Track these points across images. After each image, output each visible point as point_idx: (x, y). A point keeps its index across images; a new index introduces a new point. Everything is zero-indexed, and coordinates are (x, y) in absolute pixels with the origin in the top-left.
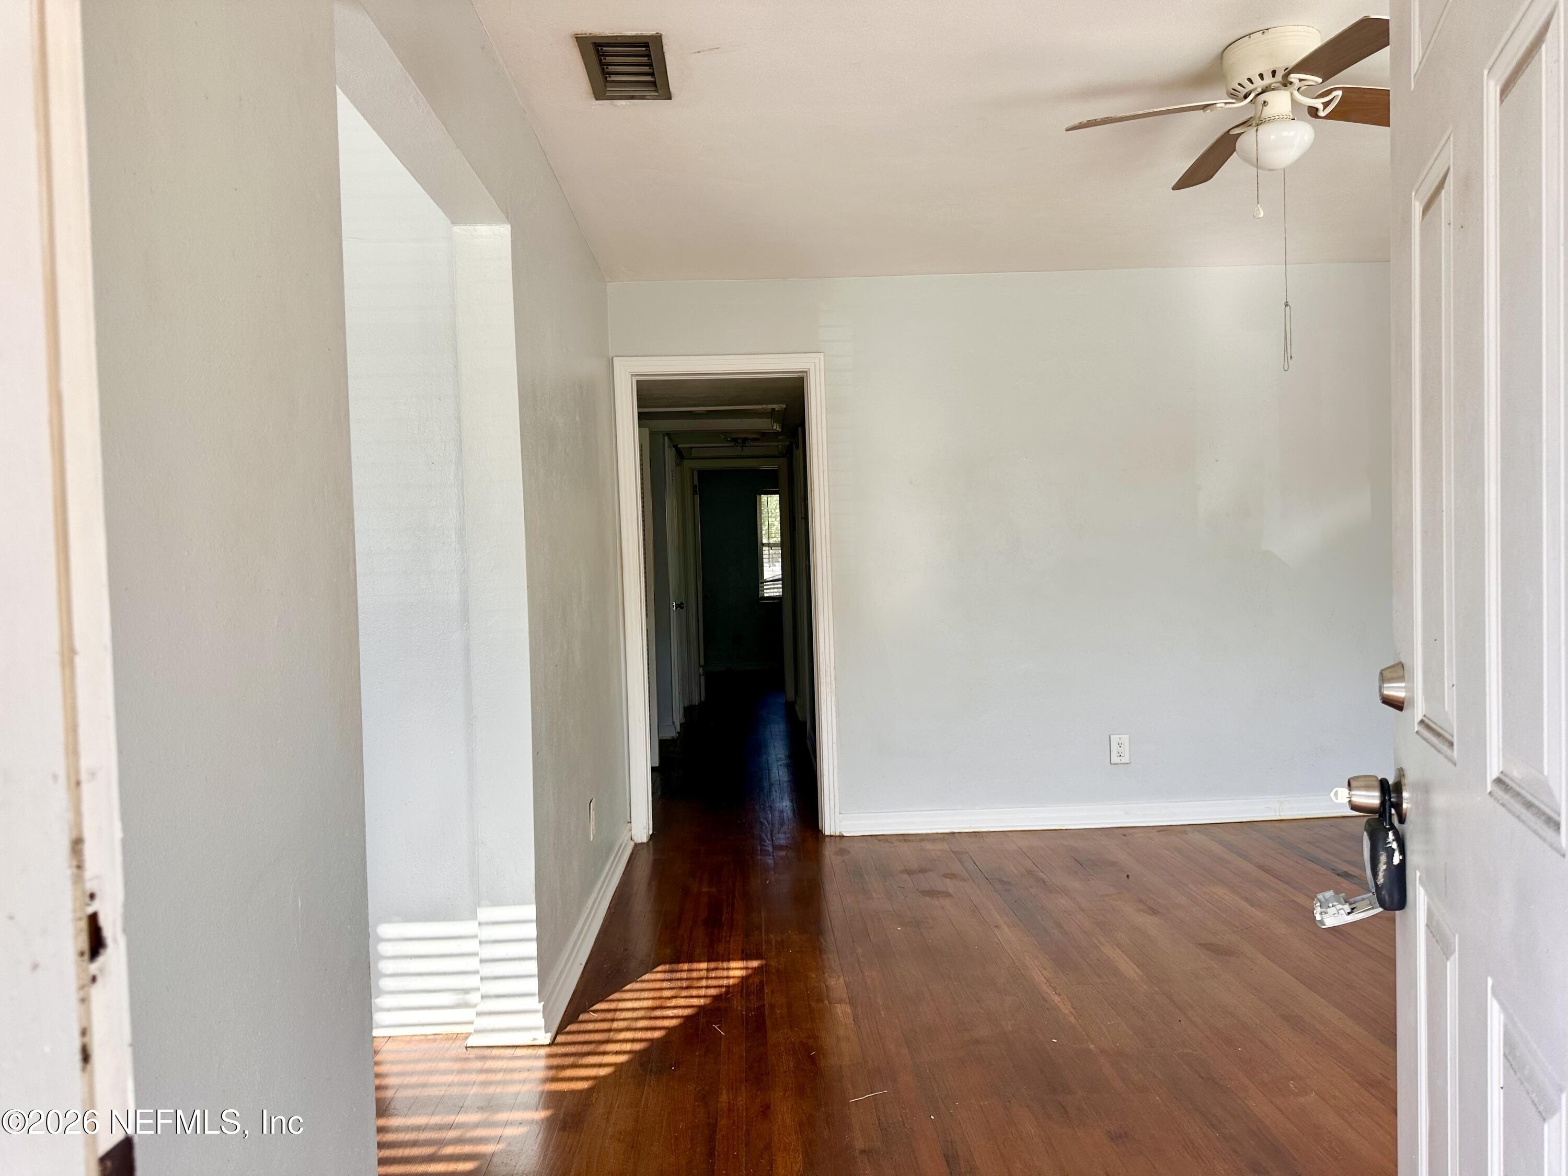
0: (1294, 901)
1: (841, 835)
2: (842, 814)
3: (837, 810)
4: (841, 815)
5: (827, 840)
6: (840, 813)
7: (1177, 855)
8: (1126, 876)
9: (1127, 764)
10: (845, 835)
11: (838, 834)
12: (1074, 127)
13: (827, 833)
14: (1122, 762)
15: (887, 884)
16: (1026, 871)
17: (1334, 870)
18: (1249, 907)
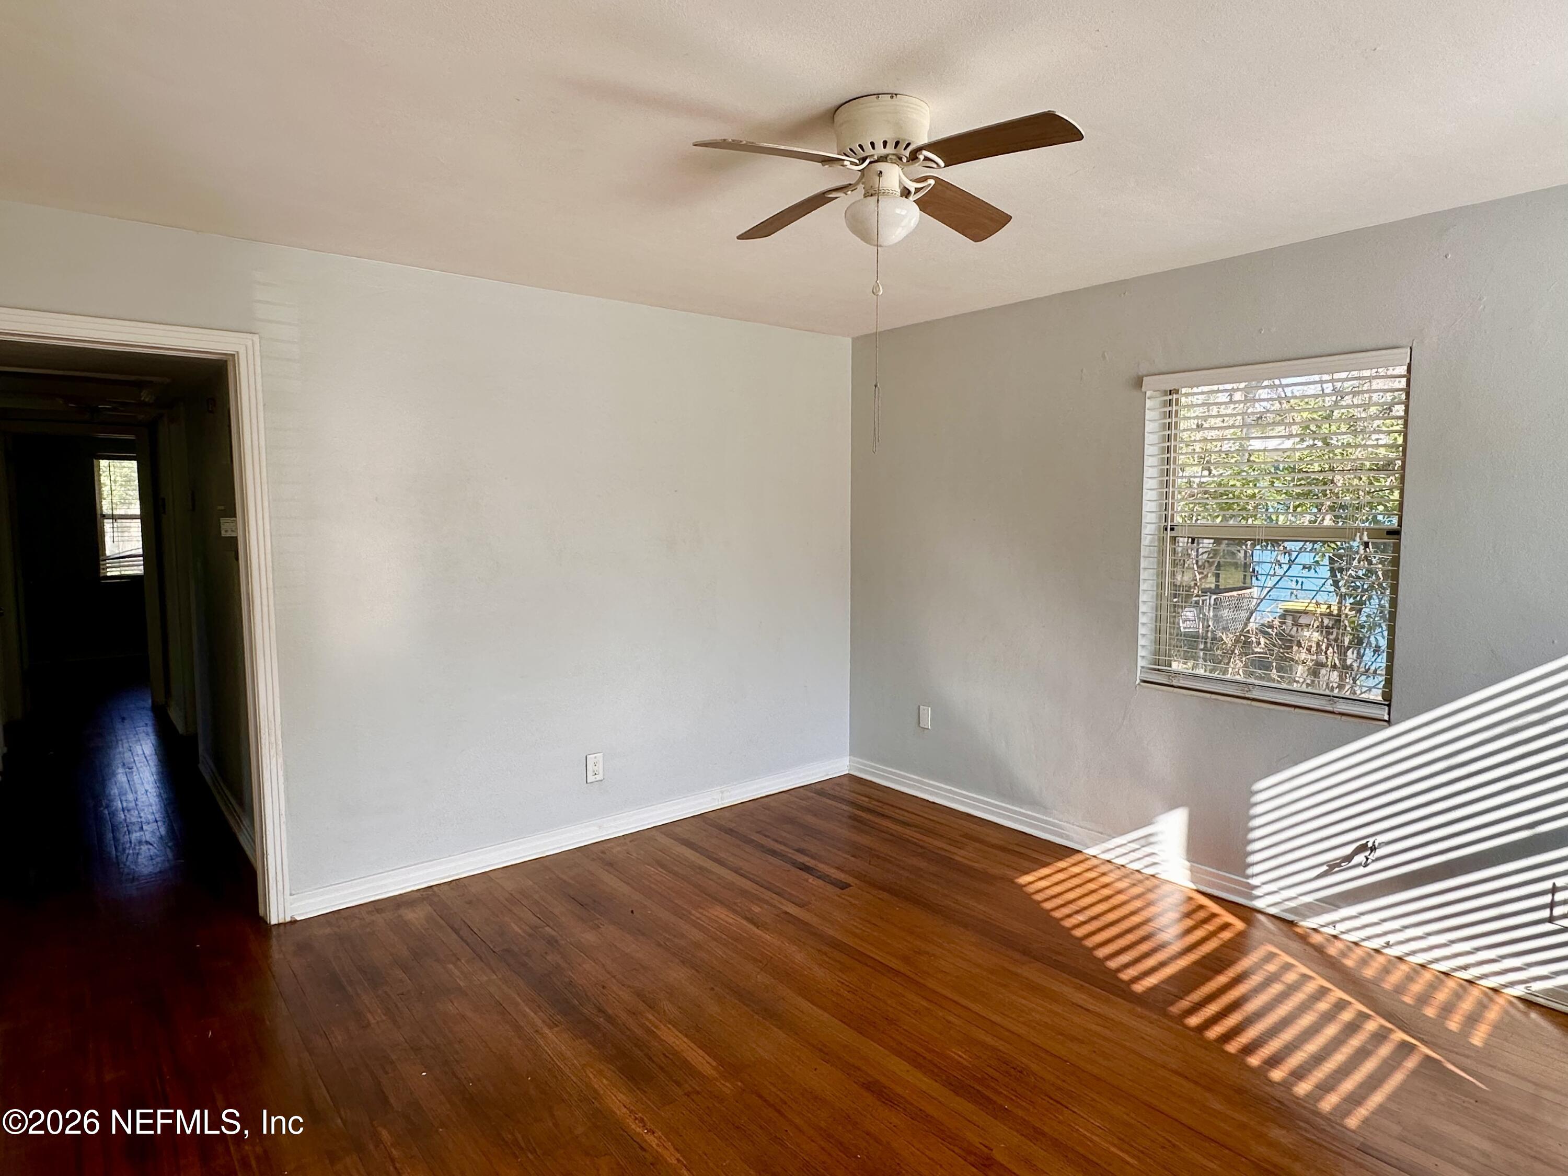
0: (786, 913)
1: (293, 920)
2: (293, 895)
3: (287, 892)
4: (292, 897)
5: (273, 929)
6: (291, 895)
7: (661, 870)
8: (630, 912)
9: (602, 780)
10: (298, 919)
11: (288, 919)
12: (704, 144)
13: (274, 921)
14: (597, 779)
15: (380, 992)
16: (531, 928)
17: (794, 863)
18: (755, 929)
